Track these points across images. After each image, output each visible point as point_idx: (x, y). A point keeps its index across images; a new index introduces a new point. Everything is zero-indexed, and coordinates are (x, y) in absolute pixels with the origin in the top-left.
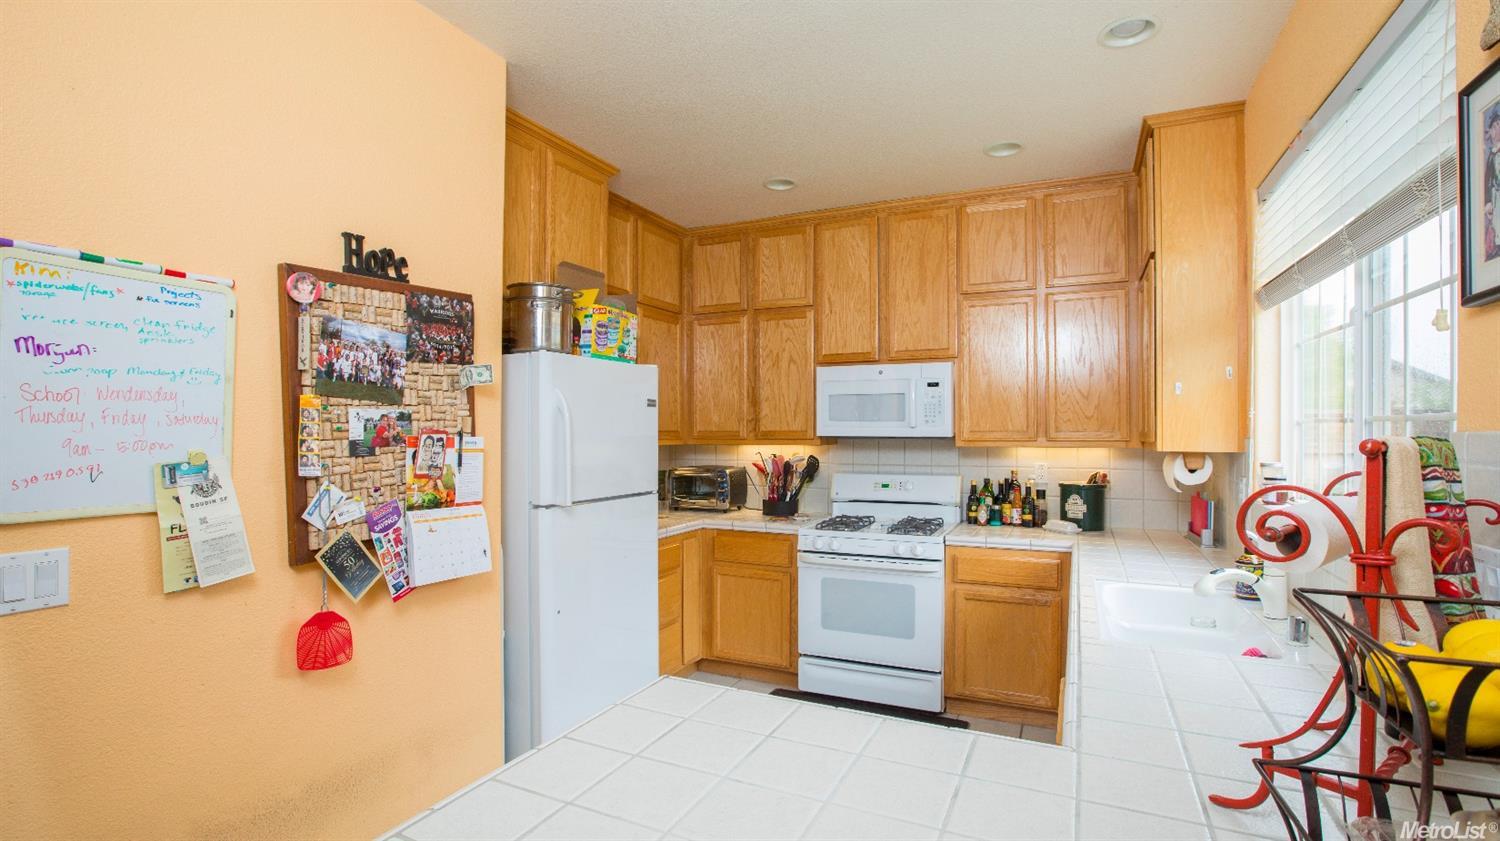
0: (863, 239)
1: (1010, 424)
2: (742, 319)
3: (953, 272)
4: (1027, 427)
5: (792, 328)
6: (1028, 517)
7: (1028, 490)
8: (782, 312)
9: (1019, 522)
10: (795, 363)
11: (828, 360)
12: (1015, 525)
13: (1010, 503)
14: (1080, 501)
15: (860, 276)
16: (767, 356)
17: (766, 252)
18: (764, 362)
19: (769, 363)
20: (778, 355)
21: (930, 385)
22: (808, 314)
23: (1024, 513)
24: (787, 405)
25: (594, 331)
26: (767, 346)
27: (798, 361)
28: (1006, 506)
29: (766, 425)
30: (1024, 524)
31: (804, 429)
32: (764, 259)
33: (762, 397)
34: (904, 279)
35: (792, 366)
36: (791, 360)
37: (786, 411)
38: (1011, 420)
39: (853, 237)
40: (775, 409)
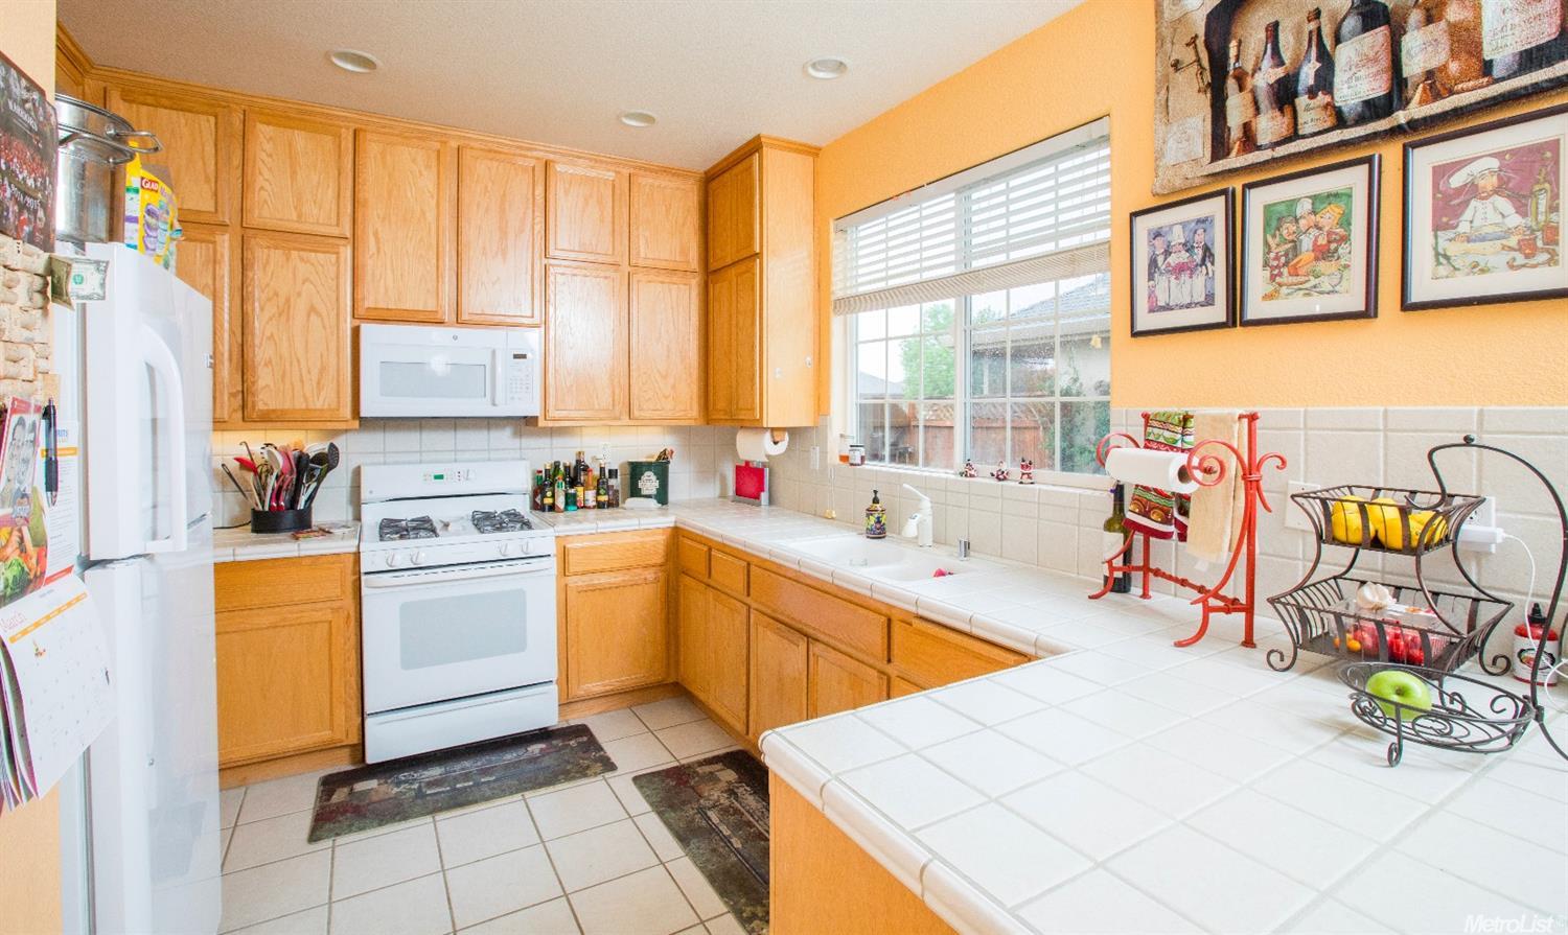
0: (428, 167)
1: (596, 403)
2: (218, 238)
3: (539, 232)
4: (613, 405)
5: (313, 264)
6: (604, 498)
7: (602, 469)
8: (290, 238)
9: (594, 503)
10: (319, 314)
11: (373, 314)
12: (589, 508)
13: (582, 485)
14: (654, 478)
15: (423, 213)
16: (269, 300)
17: (268, 147)
18: (262, 309)
19: (271, 310)
20: (288, 300)
21: (516, 356)
22: (342, 249)
23: (598, 494)
24: (304, 372)
25: (141, 221)
26: (268, 285)
27: (324, 314)
28: (580, 489)
29: (264, 400)
30: (600, 505)
31: (334, 406)
32: (264, 156)
33: (258, 359)
34: (480, 227)
35: (313, 317)
36: (312, 310)
37: (302, 381)
38: (597, 397)
39: (414, 161)
40: (283, 376)
